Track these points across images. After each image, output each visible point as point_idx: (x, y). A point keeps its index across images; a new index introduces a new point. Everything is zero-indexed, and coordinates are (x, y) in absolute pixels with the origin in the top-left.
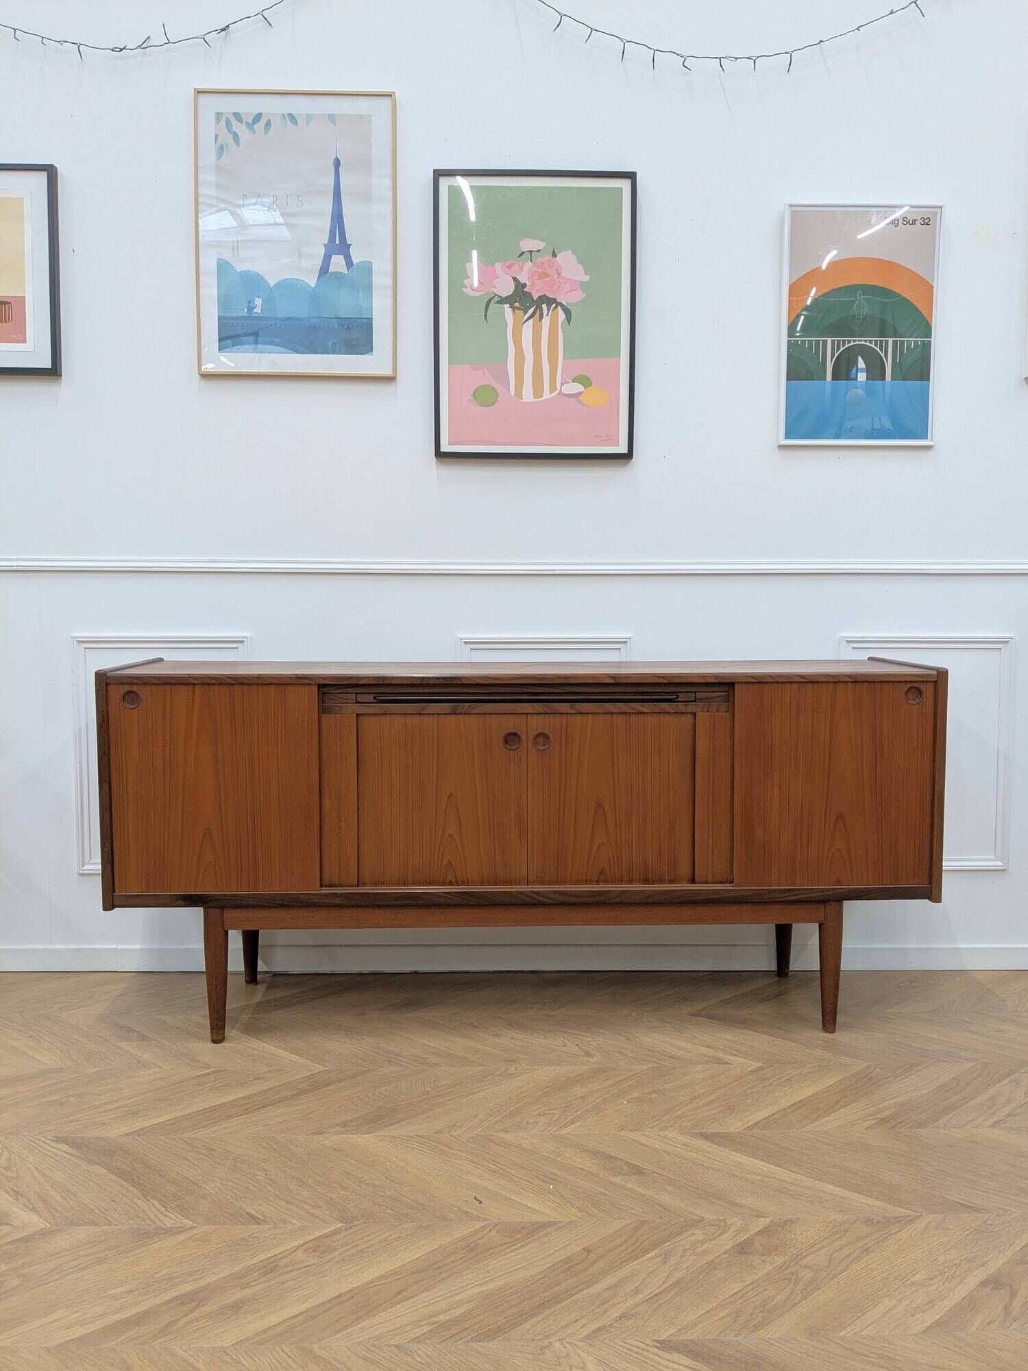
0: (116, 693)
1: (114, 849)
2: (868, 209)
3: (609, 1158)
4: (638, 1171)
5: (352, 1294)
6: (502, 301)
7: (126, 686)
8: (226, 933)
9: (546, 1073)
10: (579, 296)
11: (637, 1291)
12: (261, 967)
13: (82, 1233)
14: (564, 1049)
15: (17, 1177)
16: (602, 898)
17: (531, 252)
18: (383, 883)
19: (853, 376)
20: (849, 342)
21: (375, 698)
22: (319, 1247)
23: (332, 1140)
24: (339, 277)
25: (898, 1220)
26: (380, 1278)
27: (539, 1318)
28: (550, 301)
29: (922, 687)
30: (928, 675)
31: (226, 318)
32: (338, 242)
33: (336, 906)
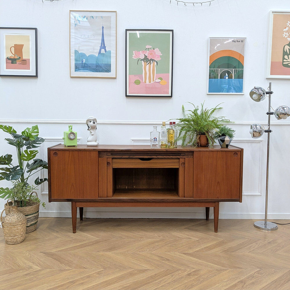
0: (52, 153)
1: (51, 188)
2: (228, 38)
3: (162, 257)
4: (168, 260)
5: (106, 281)
6: (142, 60)
7: (54, 151)
8: (77, 208)
9: (150, 240)
10: (160, 59)
11: (165, 282)
12: (83, 217)
13: (48, 270)
14: (154, 235)
15: (33, 260)
16: (163, 200)
17: (148, 48)
19: (225, 78)
20: (224, 70)
21: (111, 154)
22: (99, 273)
23: (101, 253)
24: (103, 54)
25: (223, 270)
26: (112, 279)
27: (145, 286)
28: (153, 60)
29: (238, 153)
30: (239, 150)
31: (77, 64)
32: (103, 46)
33: (102, 202)
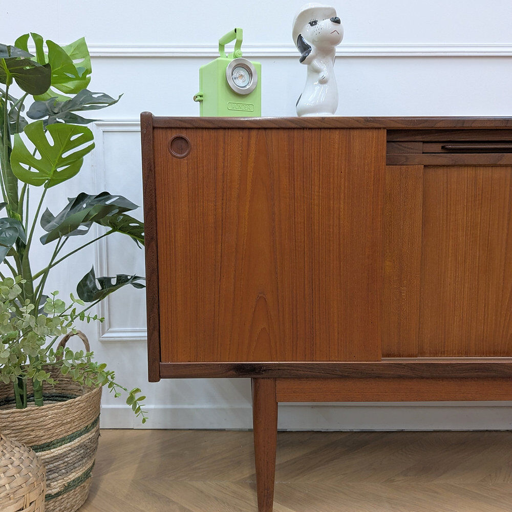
0: (163, 139)
7: (174, 131)
8: (277, 403)
18: (443, 353)
21: (443, 148)
33: (400, 377)
